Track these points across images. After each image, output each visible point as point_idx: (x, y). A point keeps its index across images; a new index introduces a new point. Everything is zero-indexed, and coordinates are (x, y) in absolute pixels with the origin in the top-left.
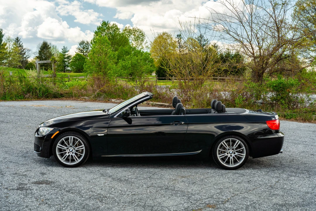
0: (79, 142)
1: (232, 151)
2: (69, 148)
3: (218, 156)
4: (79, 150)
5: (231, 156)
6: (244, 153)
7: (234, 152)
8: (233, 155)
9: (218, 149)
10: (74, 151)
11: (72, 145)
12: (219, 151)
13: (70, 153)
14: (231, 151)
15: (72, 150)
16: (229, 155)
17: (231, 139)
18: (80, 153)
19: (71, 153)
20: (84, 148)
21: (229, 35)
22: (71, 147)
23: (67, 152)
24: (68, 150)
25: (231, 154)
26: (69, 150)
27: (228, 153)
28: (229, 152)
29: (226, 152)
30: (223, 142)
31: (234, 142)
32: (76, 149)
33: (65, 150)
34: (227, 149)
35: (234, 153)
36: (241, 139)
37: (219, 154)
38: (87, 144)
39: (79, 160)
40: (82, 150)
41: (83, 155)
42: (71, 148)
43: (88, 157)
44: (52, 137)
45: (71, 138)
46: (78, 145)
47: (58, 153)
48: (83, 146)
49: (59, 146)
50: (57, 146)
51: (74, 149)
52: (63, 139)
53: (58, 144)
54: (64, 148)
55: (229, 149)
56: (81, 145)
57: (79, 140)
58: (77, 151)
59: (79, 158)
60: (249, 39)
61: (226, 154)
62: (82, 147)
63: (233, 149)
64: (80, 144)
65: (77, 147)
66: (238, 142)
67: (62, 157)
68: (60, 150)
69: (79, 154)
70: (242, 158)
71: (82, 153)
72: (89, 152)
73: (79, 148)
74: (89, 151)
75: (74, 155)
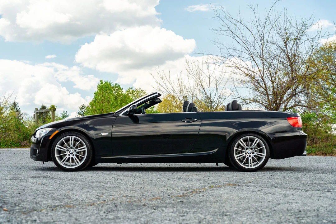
0: (81, 143)
1: (251, 150)
2: (69, 150)
3: (235, 156)
4: (80, 152)
5: (250, 156)
6: (264, 153)
7: (253, 151)
8: (252, 155)
9: (235, 148)
10: (75, 153)
11: (72, 147)
12: (236, 150)
13: (70, 155)
14: (249, 151)
15: (73, 152)
16: (247, 155)
17: (249, 137)
18: (82, 155)
19: (72, 156)
20: (86, 149)
21: (240, 70)
22: (72, 148)
23: (67, 154)
24: (68, 152)
25: (249, 153)
26: (70, 152)
27: (246, 154)
28: (248, 152)
29: (244, 152)
30: (241, 141)
31: (252, 141)
32: (77, 150)
33: (65, 152)
34: (245, 149)
35: (253, 153)
36: (260, 137)
37: (236, 154)
38: (90, 145)
39: (80, 163)
40: (84, 151)
41: (85, 157)
42: (71, 150)
43: (90, 160)
44: (51, 138)
45: (72, 138)
46: (79, 146)
47: (56, 155)
48: (85, 146)
49: (58, 147)
50: (56, 148)
51: (75, 151)
52: (63, 139)
53: (57, 145)
54: (64, 149)
55: (247, 149)
56: (83, 146)
57: (81, 140)
58: (78, 153)
59: (80, 161)
60: (261, 74)
61: (244, 154)
62: (83, 149)
63: (251, 149)
64: (81, 145)
65: (78, 148)
66: (257, 140)
67: (62, 160)
68: (59, 152)
69: (81, 157)
70: (263, 158)
71: (84, 155)
72: (91, 154)
73: (80, 149)
74: (91, 152)
75: (74, 157)
